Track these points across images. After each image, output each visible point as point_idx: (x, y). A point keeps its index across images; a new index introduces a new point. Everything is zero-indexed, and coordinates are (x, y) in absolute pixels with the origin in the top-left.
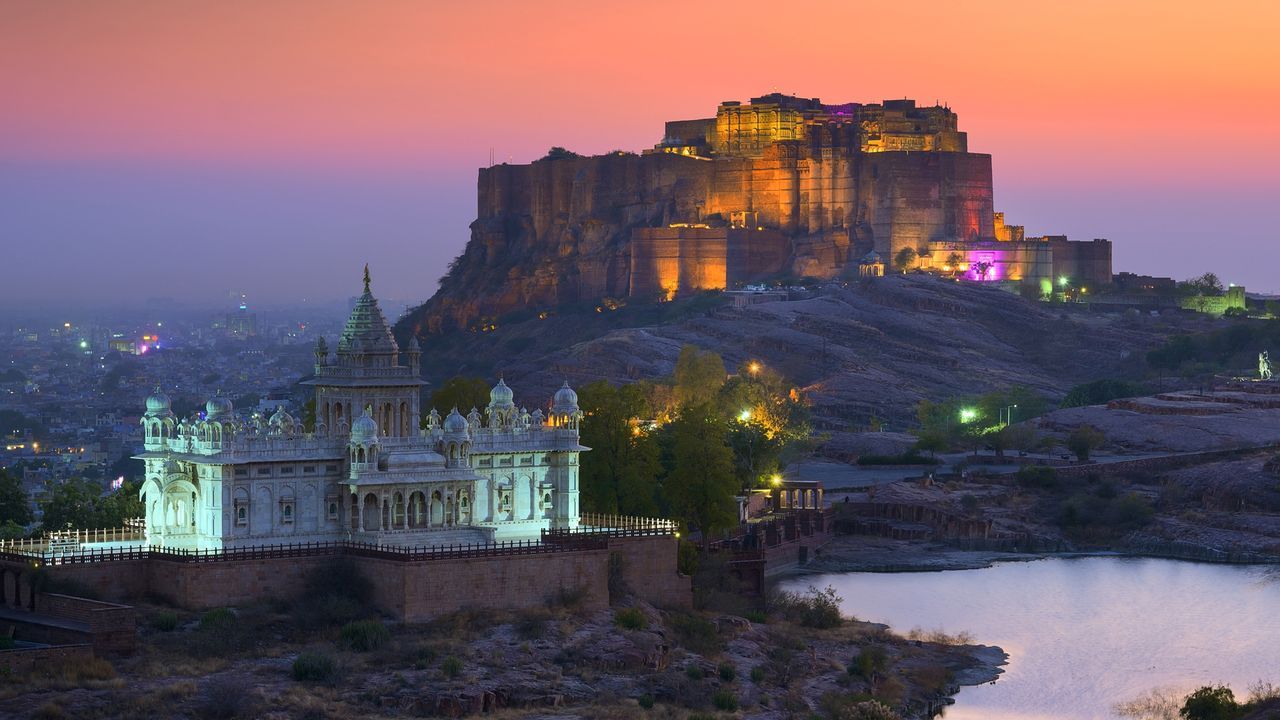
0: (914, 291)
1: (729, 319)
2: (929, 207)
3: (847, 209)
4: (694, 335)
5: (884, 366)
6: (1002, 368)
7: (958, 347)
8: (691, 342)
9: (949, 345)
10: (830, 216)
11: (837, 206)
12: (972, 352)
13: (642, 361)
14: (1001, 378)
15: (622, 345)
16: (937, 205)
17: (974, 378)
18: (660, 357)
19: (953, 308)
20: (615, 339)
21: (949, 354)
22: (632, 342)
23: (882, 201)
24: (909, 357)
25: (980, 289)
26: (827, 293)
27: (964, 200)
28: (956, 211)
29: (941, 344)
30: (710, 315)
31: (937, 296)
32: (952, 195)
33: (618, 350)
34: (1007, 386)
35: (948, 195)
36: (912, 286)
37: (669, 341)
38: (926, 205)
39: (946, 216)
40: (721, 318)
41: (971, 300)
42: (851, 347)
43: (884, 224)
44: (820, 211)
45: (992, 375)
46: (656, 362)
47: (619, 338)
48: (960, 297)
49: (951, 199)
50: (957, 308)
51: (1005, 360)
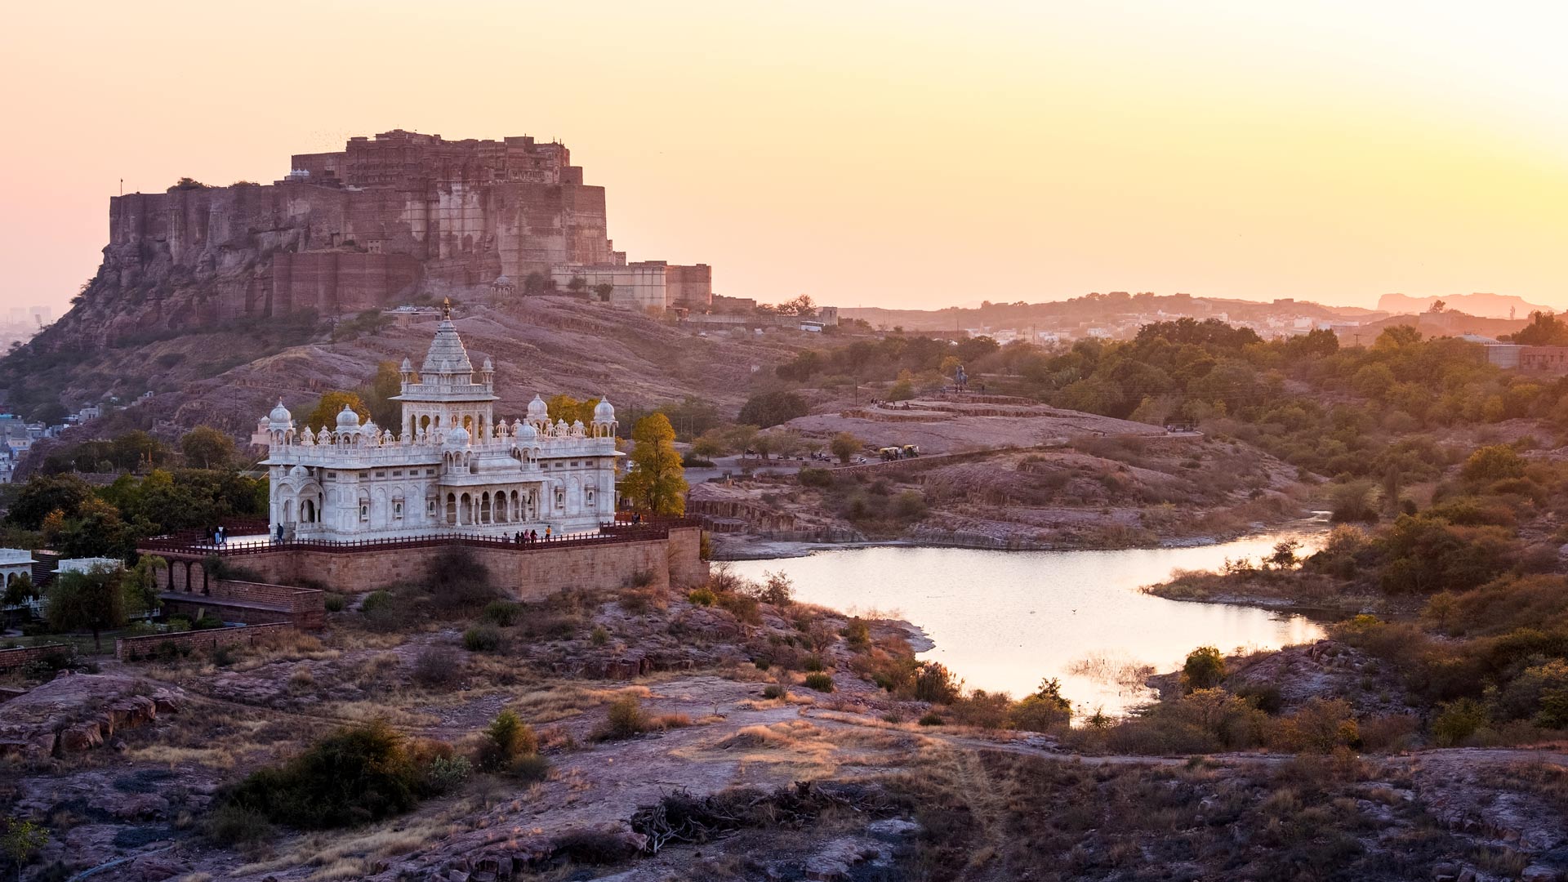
0: (556, 310)
1: (395, 337)
2: (552, 234)
3: (476, 237)
4: (364, 352)
5: (545, 379)
6: (646, 380)
7: (604, 362)
8: (363, 358)
9: (596, 360)
10: (459, 242)
11: (466, 234)
12: (616, 366)
13: (322, 376)
14: (649, 390)
15: (303, 361)
16: (559, 233)
17: (627, 390)
18: (337, 371)
19: (593, 327)
20: (293, 355)
21: (599, 368)
22: (310, 359)
23: (509, 229)
24: (566, 371)
25: (615, 310)
26: (477, 314)
27: (582, 228)
28: (576, 238)
29: (588, 359)
30: (375, 333)
31: (577, 316)
32: (573, 224)
33: (299, 366)
34: (656, 397)
35: (569, 223)
36: (554, 307)
37: (342, 357)
38: (549, 232)
39: (568, 244)
40: (388, 336)
41: (607, 319)
42: (514, 362)
43: (511, 251)
44: (450, 238)
45: (642, 387)
46: (335, 377)
47: (298, 355)
48: (597, 317)
49: (571, 228)
50: (597, 327)
51: (647, 374)
